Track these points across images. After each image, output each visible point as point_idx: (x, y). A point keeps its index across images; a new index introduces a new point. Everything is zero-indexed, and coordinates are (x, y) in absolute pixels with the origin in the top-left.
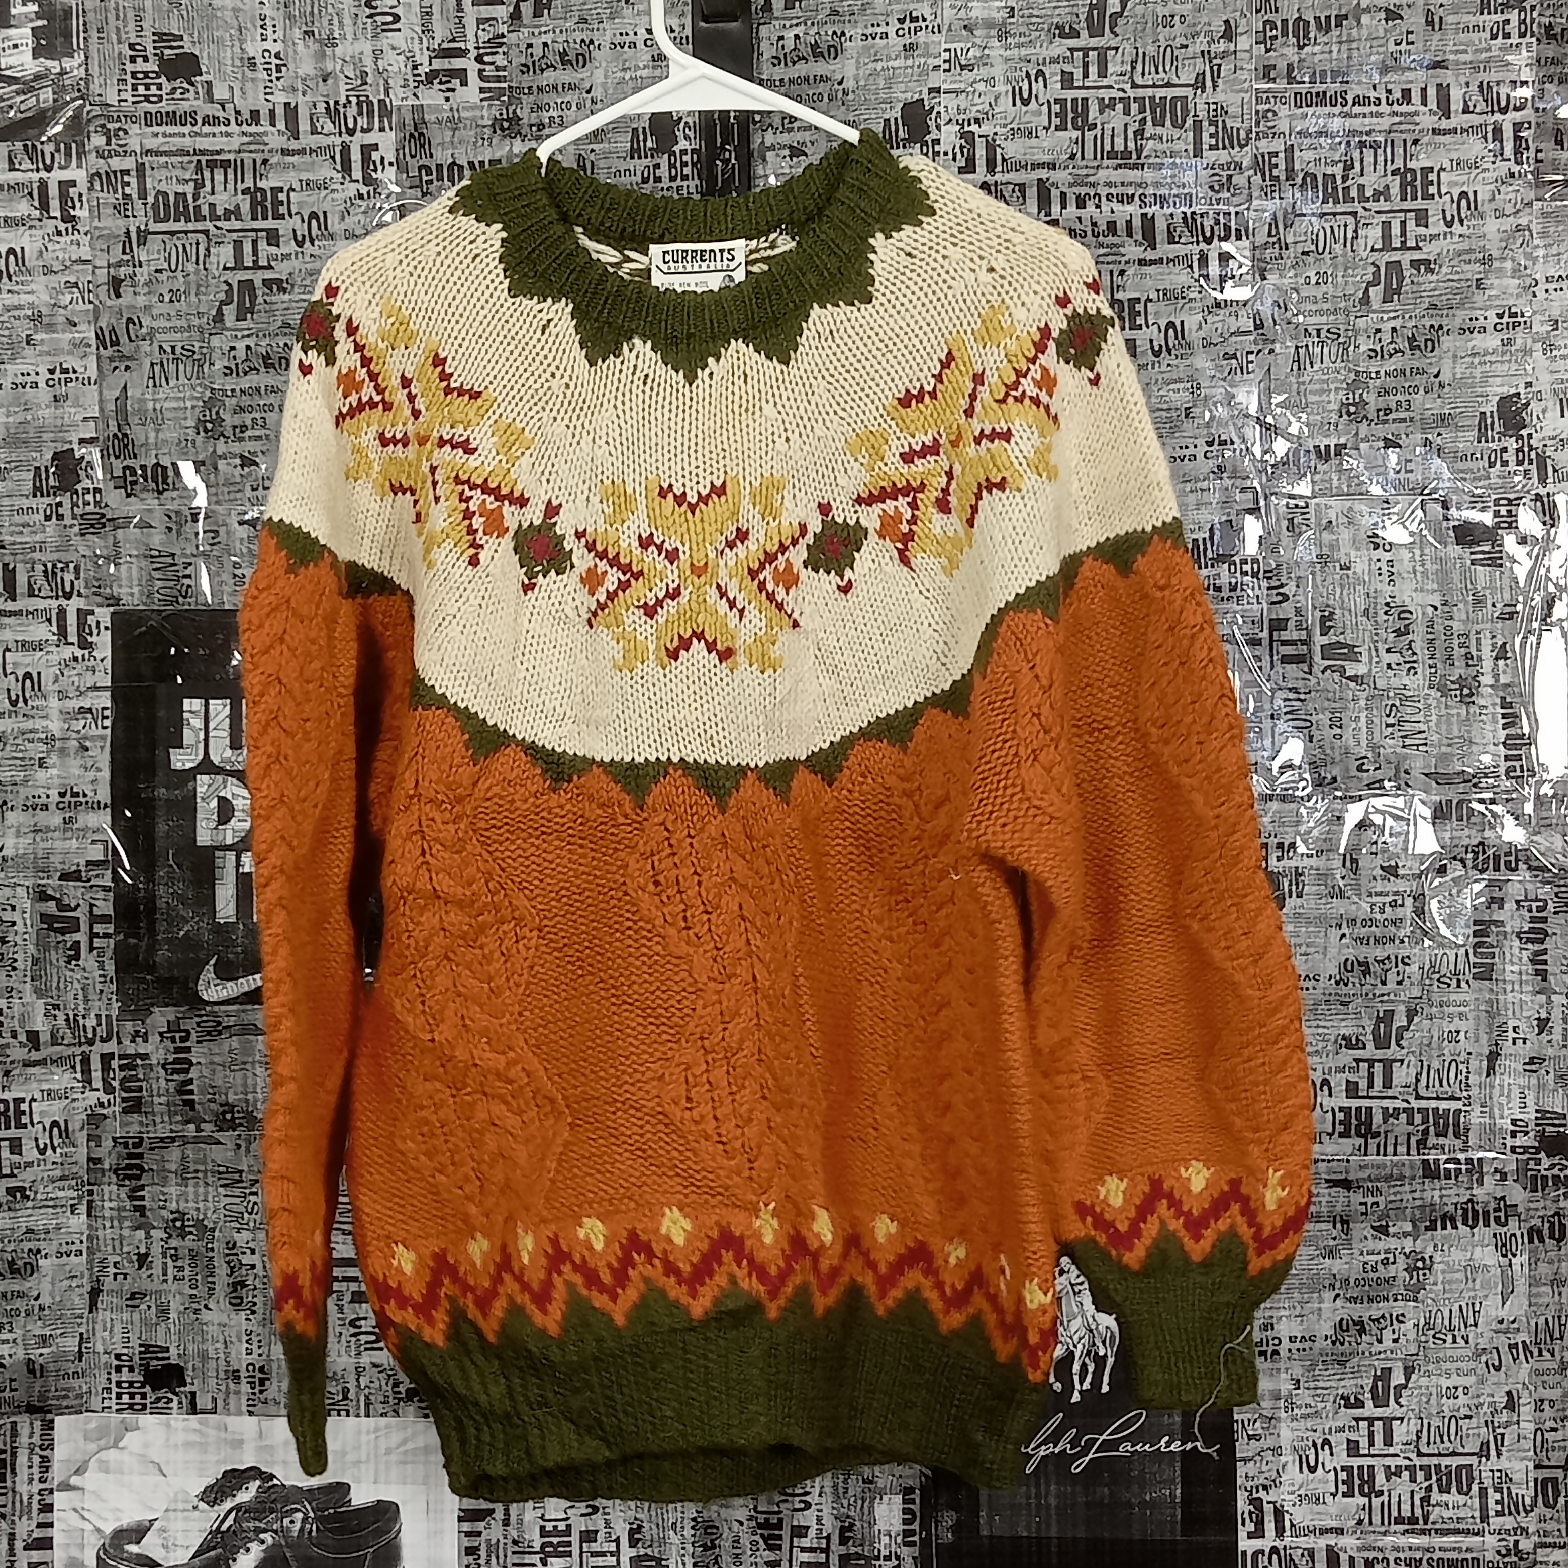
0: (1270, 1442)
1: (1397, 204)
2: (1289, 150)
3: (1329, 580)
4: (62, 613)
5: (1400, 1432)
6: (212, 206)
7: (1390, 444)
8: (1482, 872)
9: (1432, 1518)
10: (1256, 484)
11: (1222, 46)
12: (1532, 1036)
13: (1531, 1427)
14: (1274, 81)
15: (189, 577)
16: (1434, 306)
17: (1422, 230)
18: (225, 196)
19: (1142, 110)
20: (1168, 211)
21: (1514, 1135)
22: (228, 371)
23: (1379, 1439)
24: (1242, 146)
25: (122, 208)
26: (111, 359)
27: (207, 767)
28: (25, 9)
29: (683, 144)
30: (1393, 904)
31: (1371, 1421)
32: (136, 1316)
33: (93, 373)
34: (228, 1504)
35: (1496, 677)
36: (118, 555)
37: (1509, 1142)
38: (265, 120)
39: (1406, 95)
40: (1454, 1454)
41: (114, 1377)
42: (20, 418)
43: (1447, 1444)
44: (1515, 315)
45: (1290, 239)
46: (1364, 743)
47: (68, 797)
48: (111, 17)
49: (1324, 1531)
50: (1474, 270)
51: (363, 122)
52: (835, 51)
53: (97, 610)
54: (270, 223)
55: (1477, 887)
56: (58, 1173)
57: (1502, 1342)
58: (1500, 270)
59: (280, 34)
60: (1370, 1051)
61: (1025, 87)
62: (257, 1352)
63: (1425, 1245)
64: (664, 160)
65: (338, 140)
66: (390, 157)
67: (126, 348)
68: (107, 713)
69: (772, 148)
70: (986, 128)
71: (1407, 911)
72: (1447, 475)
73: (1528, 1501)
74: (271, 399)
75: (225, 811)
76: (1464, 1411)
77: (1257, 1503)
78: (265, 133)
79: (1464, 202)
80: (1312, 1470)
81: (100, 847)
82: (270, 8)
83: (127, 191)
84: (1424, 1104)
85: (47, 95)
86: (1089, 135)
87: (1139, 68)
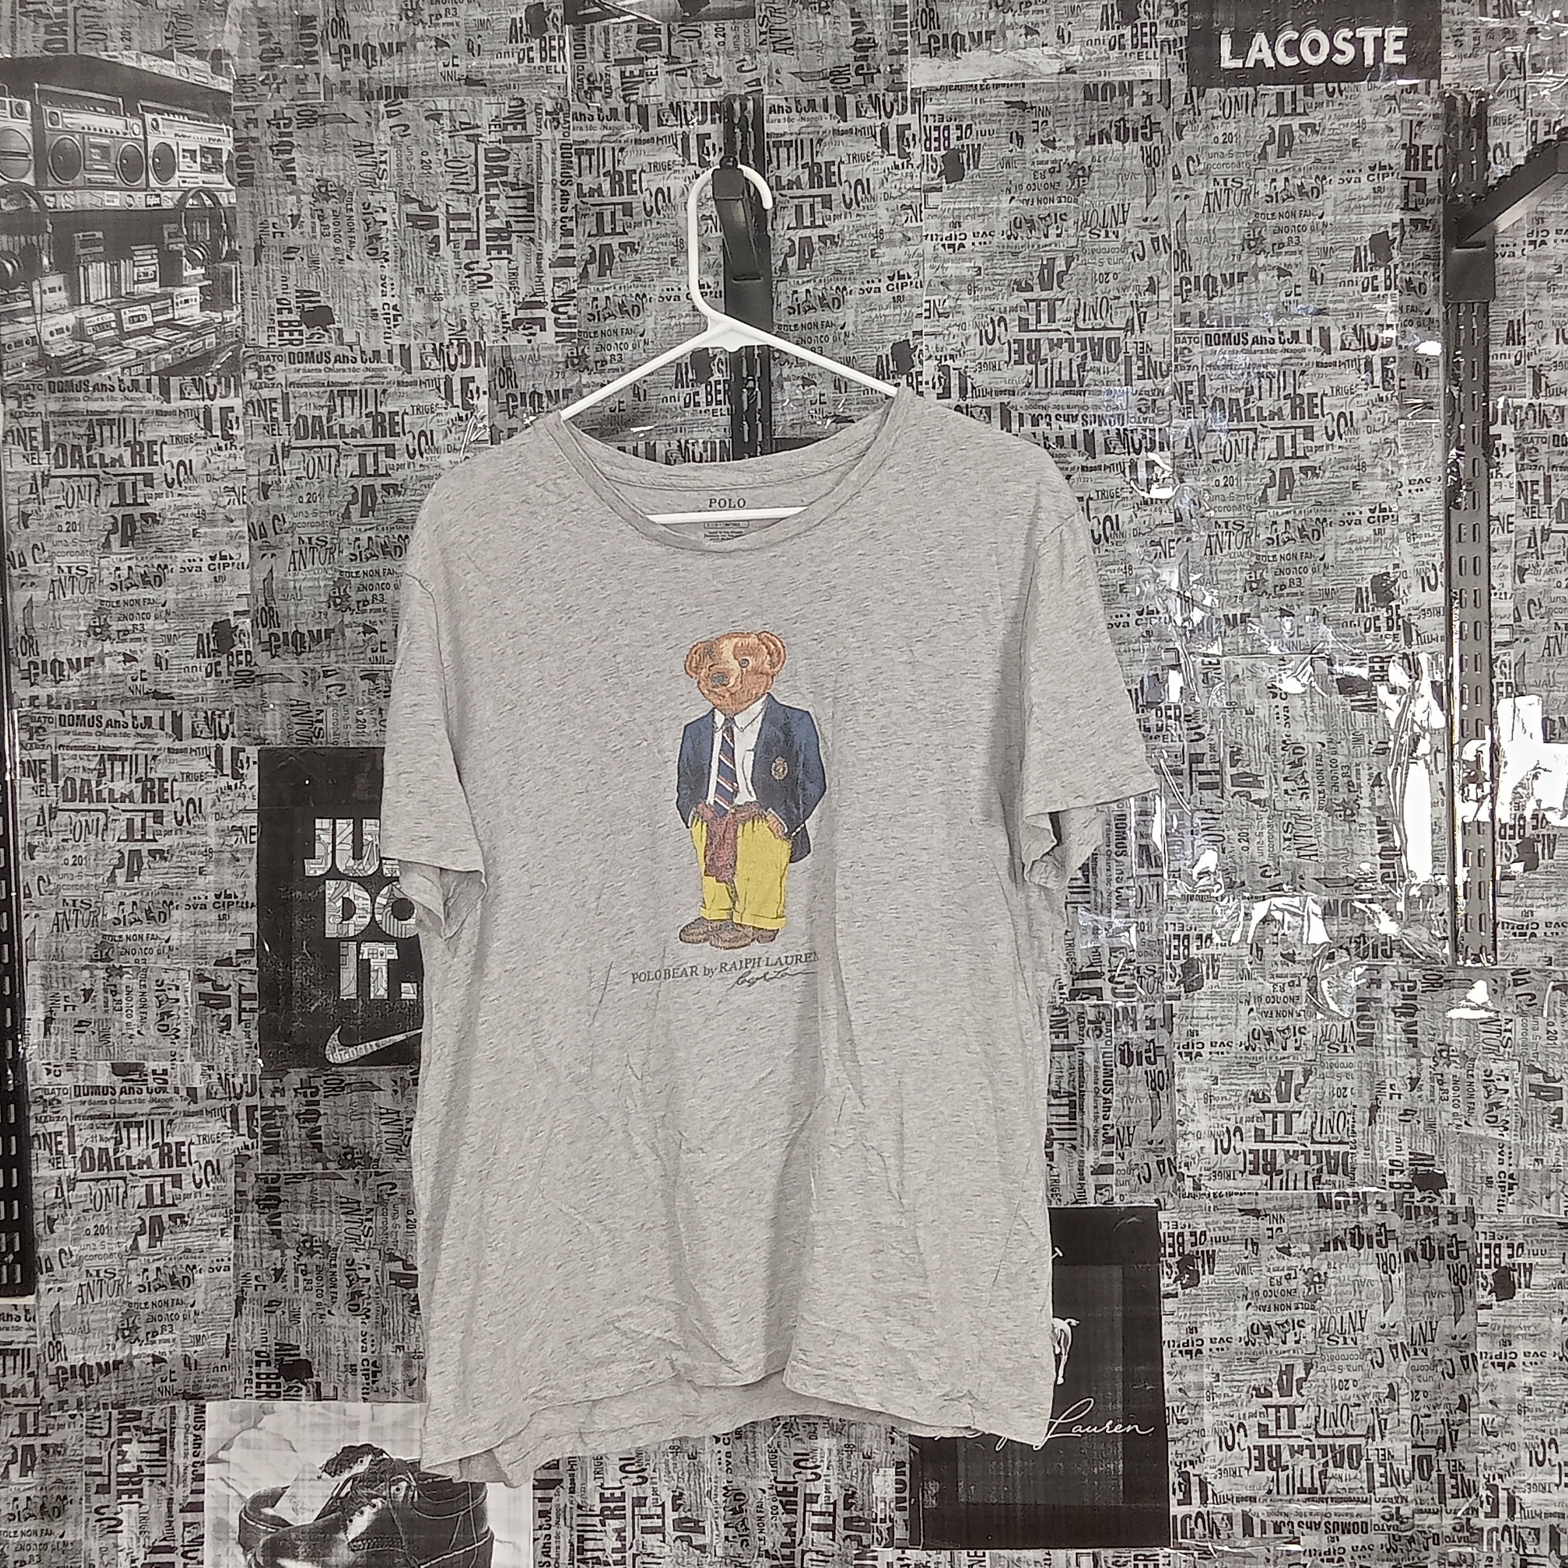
0: (1196, 1425)
1: (1288, 422)
2: (1202, 379)
3: (1237, 722)
4: (219, 750)
5: (1301, 1417)
6: (342, 426)
7: (1284, 613)
8: (1363, 958)
9: (1328, 1488)
10: (1178, 646)
11: (1147, 297)
12: (1405, 1093)
13: (1409, 1413)
14: (1189, 324)
15: (321, 721)
16: (1318, 503)
17: (1309, 443)
18: (352, 419)
19: (1083, 348)
20: (1105, 428)
21: (1392, 1173)
22: (353, 557)
23: (1284, 1423)
24: (1163, 376)
25: (271, 429)
26: (260, 548)
27: (334, 873)
28: (194, 272)
29: (717, 376)
30: (1292, 984)
31: (1278, 1408)
32: (273, 1320)
33: (245, 558)
34: (346, 1475)
35: (1373, 800)
36: (264, 704)
37: (1388, 1179)
38: (384, 358)
39: (1295, 335)
40: (1346, 1436)
41: (255, 1370)
42: (187, 595)
43: (1340, 1427)
44: (1385, 510)
45: (1203, 450)
46: (1267, 854)
47: (222, 898)
48: (263, 277)
49: (1240, 1499)
50: (1350, 475)
51: (462, 359)
52: (838, 303)
53: (247, 748)
54: (388, 440)
55: (1359, 971)
56: (210, 1203)
57: (1384, 1343)
58: (1372, 474)
59: (396, 291)
60: (1274, 1104)
61: (990, 330)
62: (370, 1349)
63: (1320, 1263)
64: (702, 389)
66: (484, 387)
67: (272, 539)
68: (254, 830)
69: (788, 379)
70: (959, 363)
71: (1303, 989)
72: (1331, 638)
73: (1407, 1474)
74: (389, 579)
75: (348, 910)
76: (1354, 1400)
77: (1185, 1476)
78: (385, 369)
79: (1342, 421)
80: (1230, 1448)
81: (248, 938)
82: (388, 270)
83: (275, 415)
84: (1318, 1147)
85: (211, 339)
86: (1041, 368)
87: (1081, 315)
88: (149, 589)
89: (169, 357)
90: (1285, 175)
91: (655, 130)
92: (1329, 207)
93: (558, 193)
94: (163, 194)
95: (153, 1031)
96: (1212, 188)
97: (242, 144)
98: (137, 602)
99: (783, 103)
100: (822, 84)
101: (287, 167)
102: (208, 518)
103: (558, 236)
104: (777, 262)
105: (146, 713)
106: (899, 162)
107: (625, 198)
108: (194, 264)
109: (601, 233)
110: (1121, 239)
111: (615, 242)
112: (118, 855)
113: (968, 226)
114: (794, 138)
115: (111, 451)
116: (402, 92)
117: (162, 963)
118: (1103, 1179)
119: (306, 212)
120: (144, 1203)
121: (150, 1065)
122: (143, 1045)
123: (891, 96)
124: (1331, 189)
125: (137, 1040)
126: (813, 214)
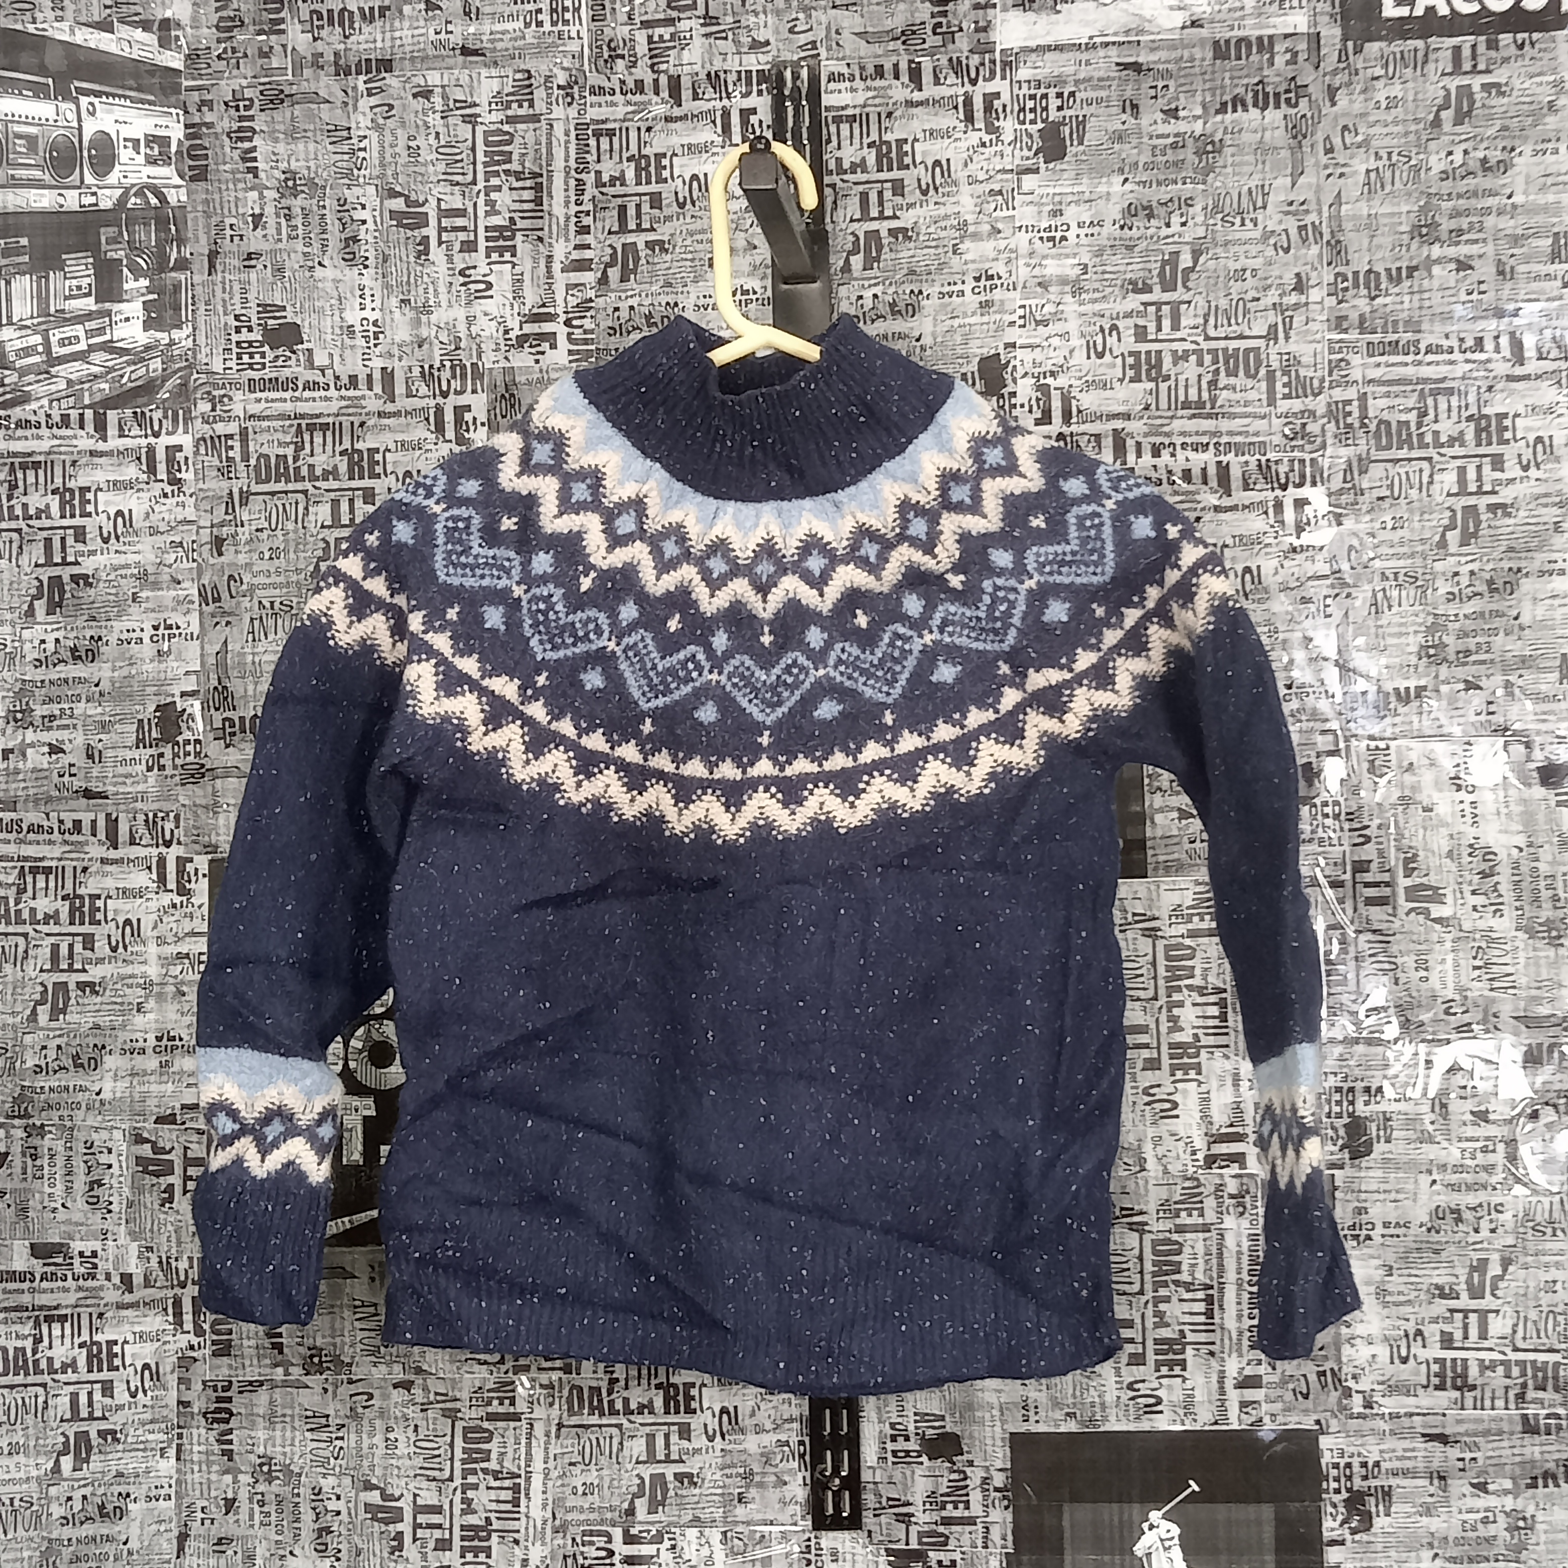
1: (1472, 450)
2: (1363, 398)
3: (1412, 822)
4: (162, 862)
6: (311, 467)
7: (1470, 686)
10: (1334, 725)
11: (1293, 298)
14: (1345, 331)
16: (1511, 549)
17: (1498, 475)
18: (323, 458)
19: (1215, 361)
20: (1242, 459)
24: (1316, 395)
25: (226, 471)
26: (213, 615)
28: (137, 284)
30: (1485, 1150)
32: (223, 1562)
33: (195, 628)
36: (216, 804)
38: (362, 385)
39: (1479, 341)
42: (125, 672)
45: (1365, 485)
46: (1451, 985)
47: (165, 1041)
48: (218, 289)
50: (1551, 514)
51: (456, 384)
52: (913, 310)
53: (196, 858)
54: (366, 483)
56: (148, 1416)
59: (377, 304)
60: (1464, 1302)
61: (1099, 339)
63: (1526, 1503)
65: (432, 403)
66: (482, 417)
67: (227, 603)
68: (203, 958)
70: (1062, 381)
71: (1499, 1157)
72: (1529, 716)
78: (363, 397)
79: (1540, 447)
81: (195, 1090)
82: (368, 278)
83: (231, 454)
84: (1521, 1356)
85: (156, 364)
86: (1163, 386)
87: (1212, 321)
88: (80, 665)
89: (105, 386)
90: (1464, 146)
91: (689, 105)
92: (1519, 185)
93: (573, 183)
94: (100, 192)
95: (81, 1203)
96: (1372, 165)
97: (193, 130)
98: (66, 681)
99: (845, 70)
100: (892, 46)
101: (248, 156)
102: (151, 578)
103: (572, 233)
104: (837, 262)
105: (76, 816)
106: (986, 138)
107: (654, 188)
108: (137, 272)
109: (623, 229)
110: (1260, 227)
111: (640, 240)
112: (40, 989)
113: (1072, 214)
114: (857, 111)
115: (35, 501)
116: (386, 65)
117: (93, 1120)
118: (1250, 1394)
119: (269, 210)
120: (68, 1416)
121: (77, 1246)
122: (68, 1222)
123: (975, 60)
124: (1523, 162)
125: (61, 1215)
126: (881, 203)
